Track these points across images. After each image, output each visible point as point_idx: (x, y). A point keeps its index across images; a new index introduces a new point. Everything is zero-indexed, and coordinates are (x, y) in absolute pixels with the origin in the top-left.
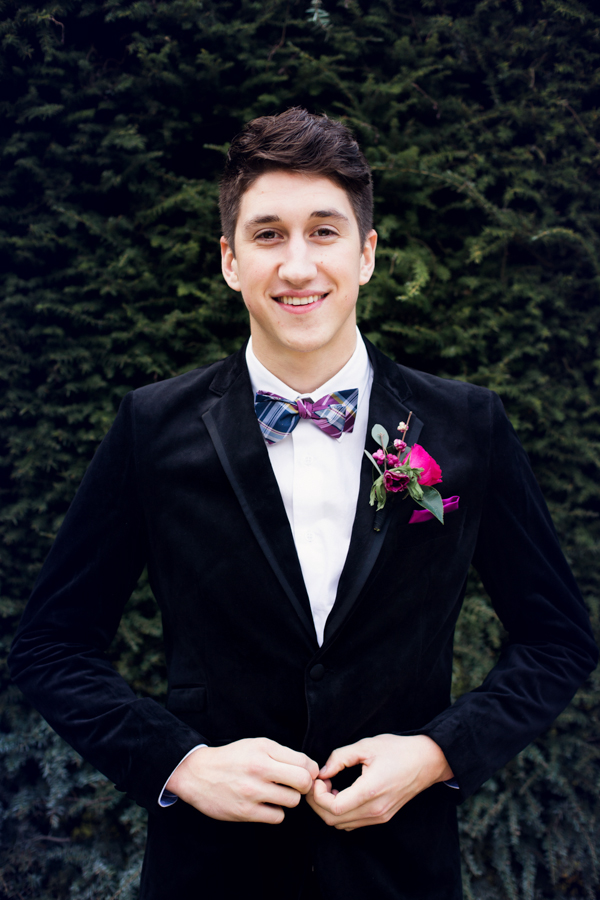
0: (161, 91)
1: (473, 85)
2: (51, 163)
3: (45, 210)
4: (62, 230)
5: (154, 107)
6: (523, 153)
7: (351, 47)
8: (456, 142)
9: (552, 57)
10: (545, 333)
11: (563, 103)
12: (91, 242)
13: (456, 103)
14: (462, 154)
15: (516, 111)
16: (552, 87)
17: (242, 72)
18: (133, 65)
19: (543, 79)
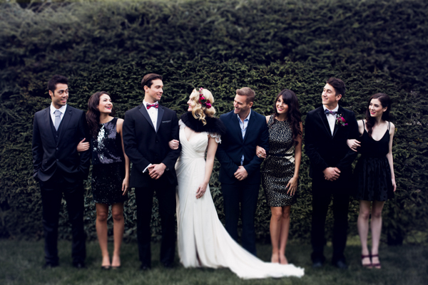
1: (194, 70)
2: (135, 83)
3: (134, 90)
6: (200, 80)
8: (191, 78)
9: (205, 66)
11: (206, 72)
13: (191, 73)
15: (199, 73)
17: (161, 70)
18: (146, 69)
19: (203, 69)
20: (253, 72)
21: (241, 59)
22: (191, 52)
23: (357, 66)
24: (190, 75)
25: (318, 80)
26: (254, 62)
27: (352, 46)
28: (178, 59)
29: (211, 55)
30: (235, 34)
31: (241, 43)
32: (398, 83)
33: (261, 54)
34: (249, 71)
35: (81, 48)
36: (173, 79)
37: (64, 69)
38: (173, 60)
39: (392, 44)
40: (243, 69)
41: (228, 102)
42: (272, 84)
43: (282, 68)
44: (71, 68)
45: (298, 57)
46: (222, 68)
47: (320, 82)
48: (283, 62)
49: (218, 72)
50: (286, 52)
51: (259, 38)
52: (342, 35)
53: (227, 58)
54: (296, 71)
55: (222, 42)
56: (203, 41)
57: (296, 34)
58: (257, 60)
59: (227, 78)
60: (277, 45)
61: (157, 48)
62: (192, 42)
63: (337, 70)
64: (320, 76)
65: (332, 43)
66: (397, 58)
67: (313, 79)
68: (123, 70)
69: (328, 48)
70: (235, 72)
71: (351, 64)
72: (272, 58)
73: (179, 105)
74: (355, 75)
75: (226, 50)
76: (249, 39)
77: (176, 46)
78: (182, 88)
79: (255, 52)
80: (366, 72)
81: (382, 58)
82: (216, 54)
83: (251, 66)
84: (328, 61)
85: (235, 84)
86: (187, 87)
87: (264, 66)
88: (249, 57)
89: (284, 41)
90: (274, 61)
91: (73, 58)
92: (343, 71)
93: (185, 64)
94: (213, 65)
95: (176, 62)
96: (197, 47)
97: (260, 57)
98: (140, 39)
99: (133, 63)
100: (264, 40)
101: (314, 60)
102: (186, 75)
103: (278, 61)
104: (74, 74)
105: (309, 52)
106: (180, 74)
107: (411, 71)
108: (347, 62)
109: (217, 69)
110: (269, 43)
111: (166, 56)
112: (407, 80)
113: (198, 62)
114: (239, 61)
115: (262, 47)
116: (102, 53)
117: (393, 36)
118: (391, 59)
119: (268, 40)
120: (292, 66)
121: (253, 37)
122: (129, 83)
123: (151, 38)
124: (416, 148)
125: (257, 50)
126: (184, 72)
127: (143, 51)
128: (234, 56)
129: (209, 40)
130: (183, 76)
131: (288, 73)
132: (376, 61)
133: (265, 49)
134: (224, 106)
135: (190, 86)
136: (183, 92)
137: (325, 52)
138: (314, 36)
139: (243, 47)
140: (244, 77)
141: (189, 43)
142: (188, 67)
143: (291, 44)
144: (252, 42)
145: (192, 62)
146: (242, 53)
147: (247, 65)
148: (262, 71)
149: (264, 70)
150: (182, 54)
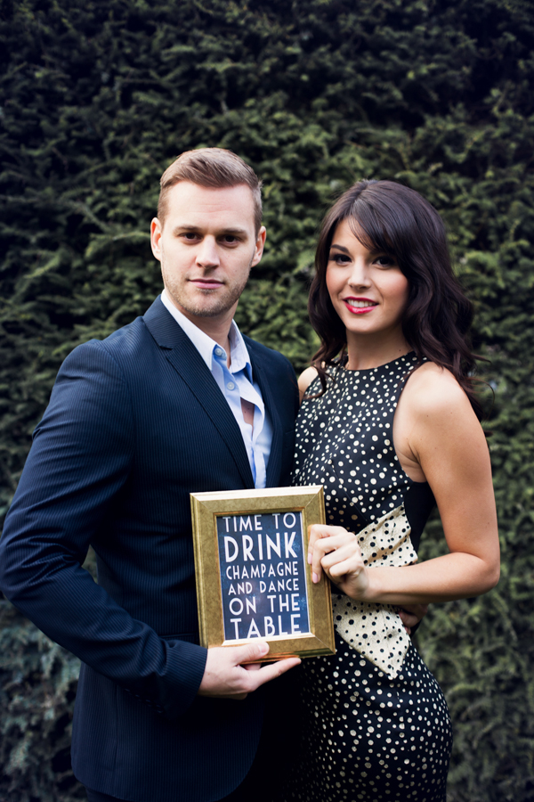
1: (93, 146)
6: (123, 188)
7: (13, 128)
8: (83, 183)
9: (141, 127)
10: (137, 297)
11: (146, 156)
13: (84, 159)
14: (87, 190)
15: (118, 161)
16: (142, 146)
19: (136, 142)
20: (353, 156)
21: (300, 99)
22: (81, 71)
24: (76, 168)
26: (355, 114)
28: (27, 99)
31: (295, 32)
33: (384, 76)
34: (335, 148)
40: (307, 139)
43: (477, 136)
48: (481, 116)
50: (486, 76)
53: (237, 92)
58: (368, 104)
60: (454, 40)
72: (434, 97)
73: (28, 297)
75: (235, 58)
78: (41, 226)
79: (360, 69)
82: (192, 75)
83: (341, 132)
86: (62, 219)
87: (400, 132)
88: (332, 90)
89: (483, 24)
90: (444, 112)
93: (55, 121)
95: (18, 116)
96: (108, 44)
97: (379, 91)
102: (61, 170)
103: (460, 111)
106: (31, 164)
110: (421, 28)
113: (112, 114)
114: (290, 107)
115: (390, 47)
119: (417, 18)
125: (368, 61)
126: (52, 155)
128: (270, 84)
129: (162, 18)
131: (501, 161)
135: (77, 218)
136: (43, 244)
139: (308, 47)
140: (312, 177)
141: (72, 31)
142: (68, 133)
143: (512, 38)
144: (349, 22)
145: (84, 112)
146: (302, 70)
147: (325, 125)
148: (392, 152)
149: (400, 148)
150: (38, 75)
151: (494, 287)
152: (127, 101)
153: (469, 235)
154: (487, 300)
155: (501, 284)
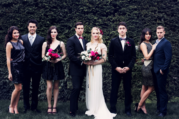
0: (50, 19)
1: (71, 18)
2: (43, 24)
3: (43, 27)
4: (44, 28)
5: (50, 20)
8: (70, 22)
9: (77, 16)
11: (78, 20)
12: (46, 29)
13: (70, 20)
15: (74, 20)
17: (56, 18)
18: (48, 17)
19: (76, 18)
20: (100, 20)
22: (70, 10)
23: (149, 18)
24: (70, 21)
25: (131, 25)
26: (101, 16)
27: (147, 9)
28: (64, 13)
29: (80, 12)
30: (92, 2)
31: (94, 6)
32: (168, 27)
33: (104, 12)
34: (98, 19)
35: (17, 6)
36: (61, 23)
37: (8, 16)
38: (62, 13)
39: (166, 8)
40: (95, 18)
41: (88, 34)
42: (109, 26)
43: (114, 18)
44: (12, 16)
45: (121, 13)
46: (85, 18)
47: (131, 26)
48: (114, 16)
49: (83, 20)
50: (116, 11)
51: (103, 4)
52: (142, 4)
53: (88, 13)
54: (121, 20)
55: (85, 6)
56: (77, 5)
57: (121, 3)
59: (88, 23)
60: (112, 8)
61: (54, 7)
62: (71, 5)
63: (140, 20)
64: (132, 23)
65: (138, 7)
66: (168, 15)
67: (128, 24)
68: (37, 17)
69: (136, 9)
70: (91, 20)
71: (146, 18)
73: (64, 35)
74: (148, 23)
75: (88, 9)
76: (98, 4)
77: (63, 7)
78: (66, 27)
79: (101, 10)
80: (153, 22)
81: (161, 15)
82: (82, 11)
83: (99, 17)
84: (135, 16)
85: (91, 25)
86: (68, 26)
87: (105, 18)
88: (98, 13)
89: (115, 6)
90: (110, 15)
91: (13, 11)
92: (142, 21)
93: (67, 15)
94: (81, 16)
95: (63, 14)
96: (73, 7)
97: (103, 13)
98: (46, 3)
99: (42, 14)
100: (105, 5)
101: (129, 15)
102: (68, 21)
103: (112, 15)
104: (13, 19)
105: (127, 11)
106: (65, 20)
107: (174, 22)
108: (144, 16)
109: (83, 18)
110: (108, 6)
111: (59, 11)
112: (172, 26)
113: (74, 15)
114: (93, 14)
115: (105, 8)
116: (27, 9)
117: (166, 5)
118: (165, 16)
119: (108, 5)
120: (118, 18)
121: (100, 3)
122: (40, 24)
123: (51, 2)
124: (176, 58)
125: (102, 10)
126: (67, 19)
127: (47, 8)
128: (91, 12)
129: (79, 4)
130: (66, 21)
131: (116, 21)
132: (158, 16)
133: (106, 9)
134: (86, 36)
135: (69, 26)
136: (66, 29)
137: (134, 12)
138: (129, 4)
139: (95, 8)
140: (96, 22)
141: (69, 5)
142: (69, 17)
143: (118, 7)
144: (100, 6)
145: (71, 15)
146: (95, 11)
147: (97, 17)
148: (104, 20)
149: (105, 19)
150: (66, 10)
151: (115, 35)
152: (75, 13)
153: (113, 29)
154: (114, 36)
155: (116, 35)
